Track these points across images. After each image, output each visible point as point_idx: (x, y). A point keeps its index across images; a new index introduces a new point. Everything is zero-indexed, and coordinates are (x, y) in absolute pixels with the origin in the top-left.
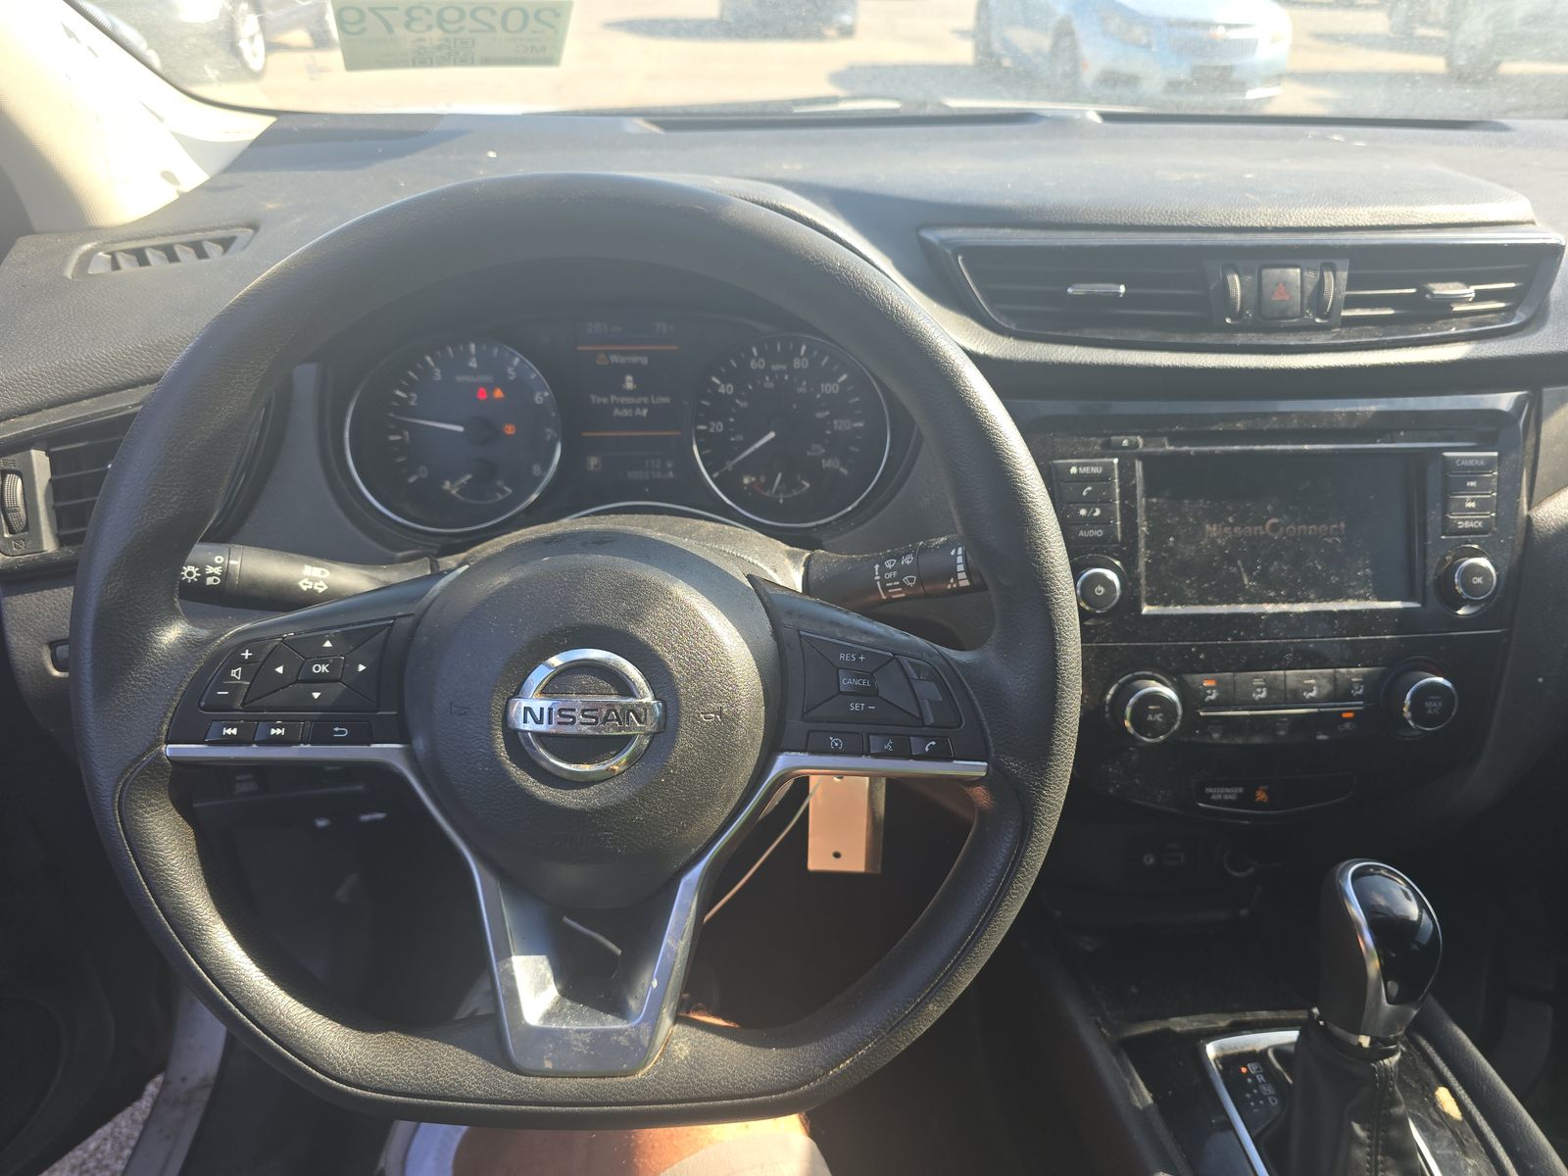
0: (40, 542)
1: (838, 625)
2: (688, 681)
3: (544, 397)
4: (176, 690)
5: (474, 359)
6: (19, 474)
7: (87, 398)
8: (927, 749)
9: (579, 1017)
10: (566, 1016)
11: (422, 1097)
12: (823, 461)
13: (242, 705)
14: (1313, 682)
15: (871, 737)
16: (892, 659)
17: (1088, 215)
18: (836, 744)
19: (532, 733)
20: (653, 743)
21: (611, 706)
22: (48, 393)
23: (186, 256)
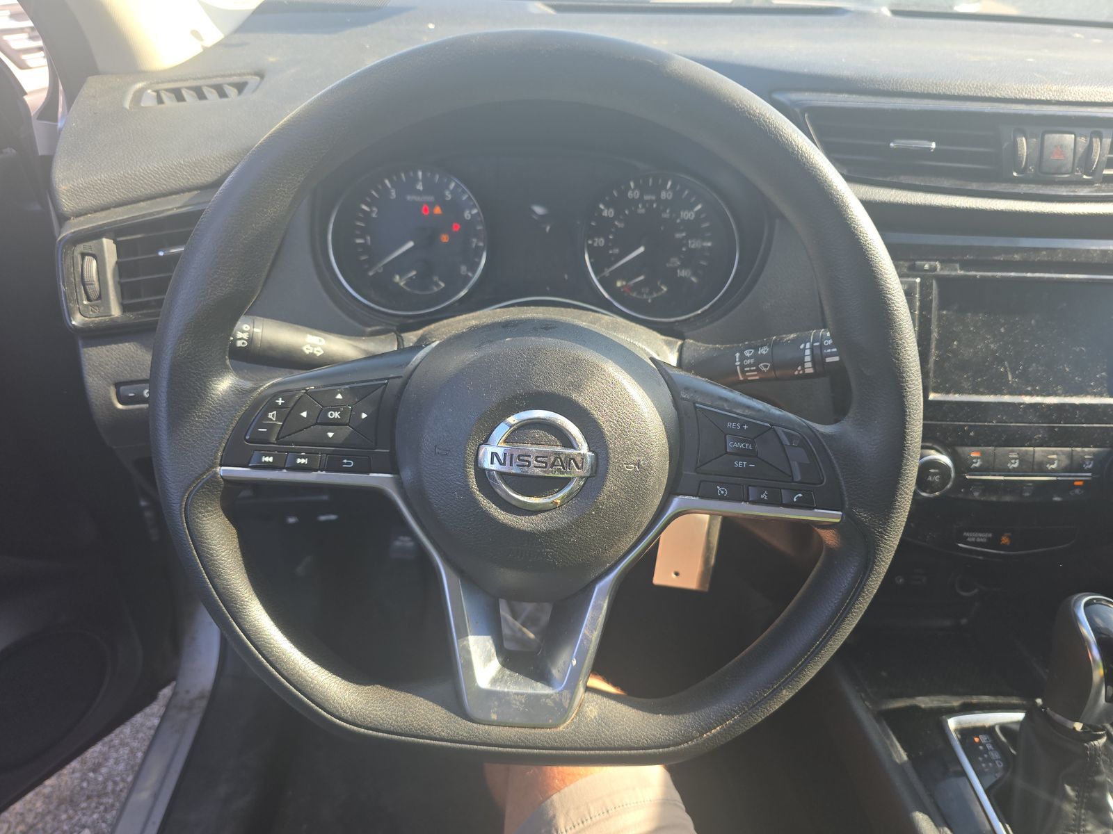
0: (108, 308)
1: (726, 400)
2: (616, 439)
3: (472, 215)
4: (228, 426)
5: (421, 184)
6: (94, 256)
7: (143, 201)
8: (795, 500)
9: (516, 683)
10: (506, 682)
11: (401, 735)
12: (678, 271)
13: (277, 439)
14: (1055, 456)
15: (750, 488)
16: (770, 428)
17: (911, 86)
18: (722, 492)
19: (497, 472)
20: (587, 484)
21: (557, 455)
22: (115, 196)
23: (212, 95)
